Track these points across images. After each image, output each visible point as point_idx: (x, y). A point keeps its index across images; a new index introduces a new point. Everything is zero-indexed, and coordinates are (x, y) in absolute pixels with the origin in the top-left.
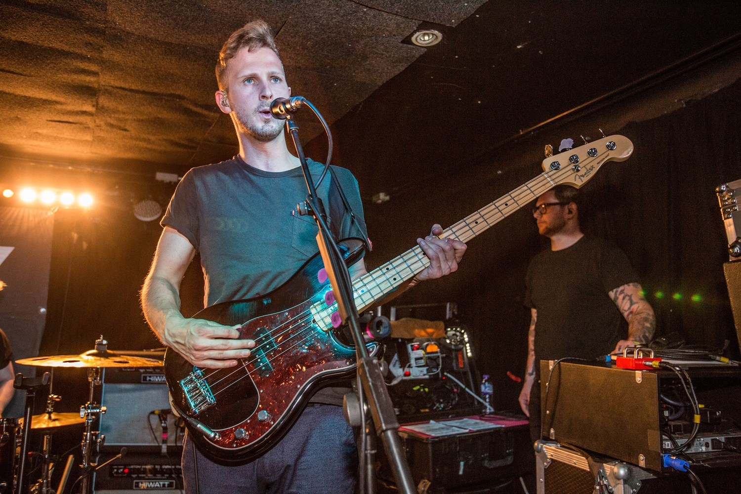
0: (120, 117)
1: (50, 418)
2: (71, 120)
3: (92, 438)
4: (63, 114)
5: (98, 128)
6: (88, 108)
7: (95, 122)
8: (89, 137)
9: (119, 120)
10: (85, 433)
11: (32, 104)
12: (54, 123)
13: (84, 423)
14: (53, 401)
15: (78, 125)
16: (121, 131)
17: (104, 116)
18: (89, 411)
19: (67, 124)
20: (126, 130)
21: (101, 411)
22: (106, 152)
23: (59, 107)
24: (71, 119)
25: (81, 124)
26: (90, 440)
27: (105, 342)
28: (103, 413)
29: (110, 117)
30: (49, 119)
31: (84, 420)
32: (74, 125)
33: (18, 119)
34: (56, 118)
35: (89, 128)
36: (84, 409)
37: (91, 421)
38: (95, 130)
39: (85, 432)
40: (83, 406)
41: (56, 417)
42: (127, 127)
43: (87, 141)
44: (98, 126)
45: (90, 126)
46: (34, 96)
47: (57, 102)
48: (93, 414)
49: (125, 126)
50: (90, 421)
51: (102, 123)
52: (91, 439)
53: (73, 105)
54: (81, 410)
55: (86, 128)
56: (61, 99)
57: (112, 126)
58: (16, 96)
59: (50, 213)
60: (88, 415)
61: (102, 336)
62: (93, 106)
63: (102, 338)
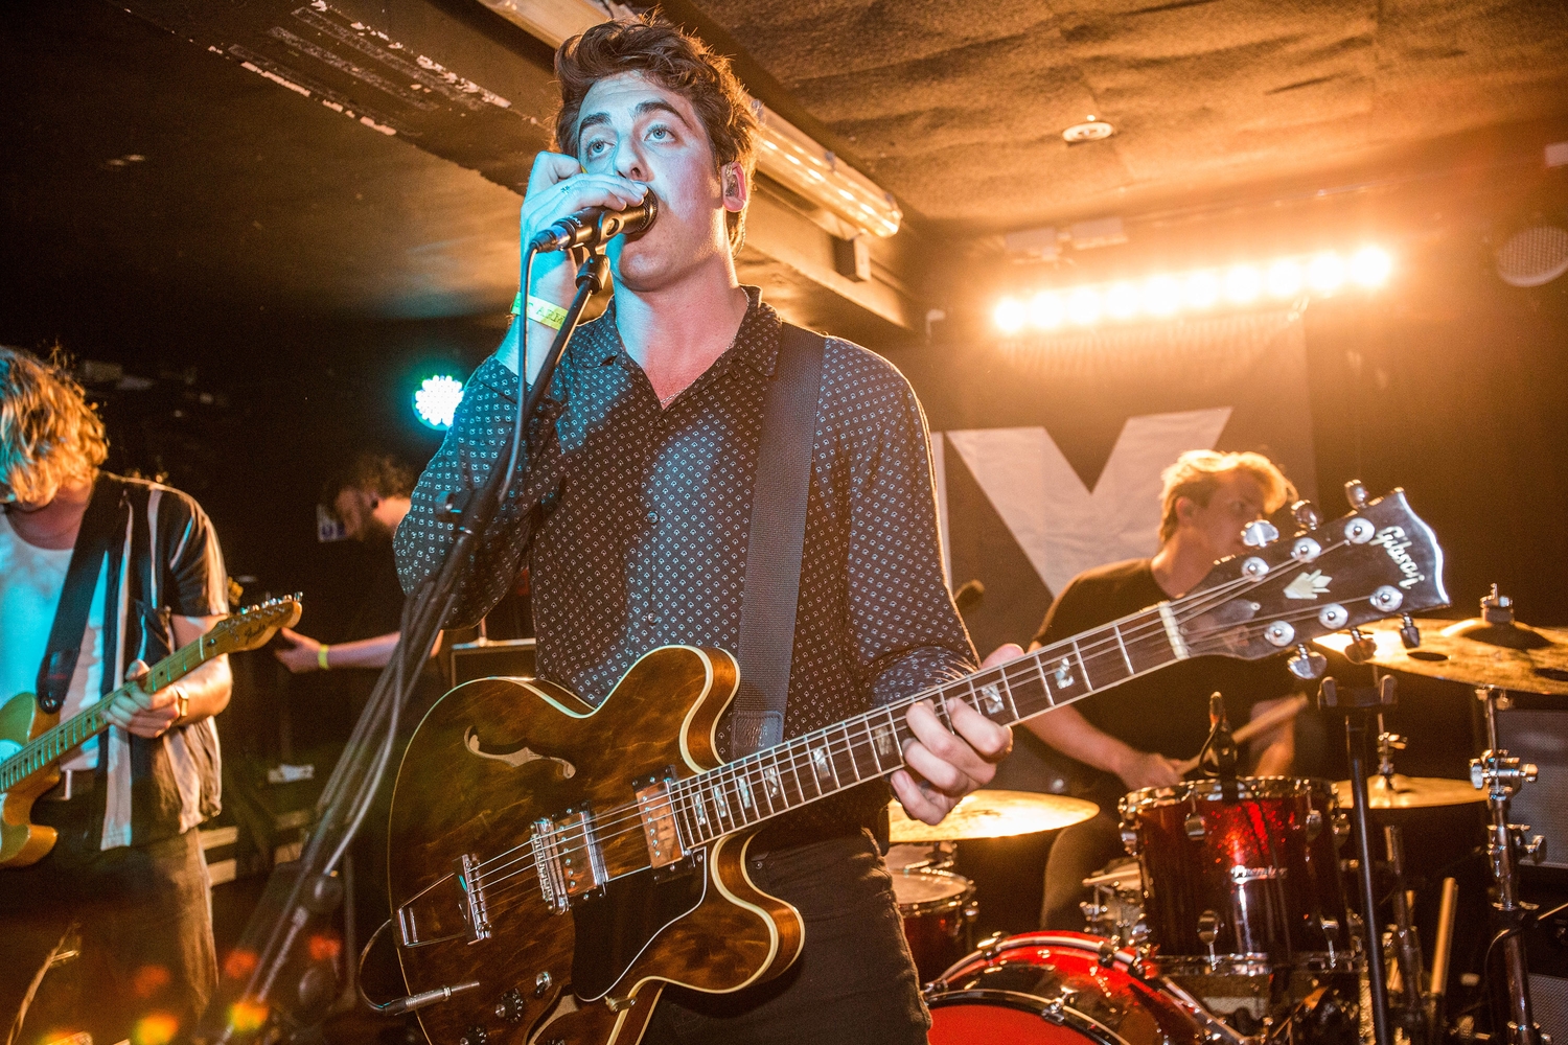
0: (1440, 21)
1: (1389, 786)
2: (1318, 73)
3: (1513, 841)
4: (1301, 63)
5: (1383, 72)
6: (1360, 27)
7: (1377, 57)
8: (1361, 105)
9: (1441, 30)
10: (1492, 828)
11: (1232, 65)
12: (1282, 95)
13: (1484, 802)
14: (1390, 748)
15: (1337, 81)
16: (1446, 60)
17: (1398, 33)
18: (1493, 773)
19: (1310, 89)
20: (1456, 53)
21: (1524, 774)
22: (1405, 130)
23: (1291, 49)
24: (1318, 71)
25: (1342, 75)
26: (1508, 845)
27: (1505, 602)
28: (1531, 779)
29: (1414, 32)
30: (1271, 88)
31: (1484, 795)
32: (1326, 85)
33: (1205, 111)
34: (1286, 81)
35: (1361, 79)
36: (1480, 768)
37: (1504, 798)
38: (1377, 80)
39: (1491, 824)
40: (1474, 761)
41: (1405, 786)
42: (1461, 45)
43: (1357, 116)
44: (1382, 68)
45: (1365, 74)
46: (1236, 43)
47: (1285, 40)
48: (1504, 781)
49: (1455, 42)
50: (1500, 799)
51: (1394, 55)
52: (1511, 843)
53: (1323, 32)
54: (1474, 769)
55: (1354, 82)
56: (1296, 28)
57: (1419, 54)
58: (1199, 58)
59: (1293, 317)
60: (1492, 784)
61: (1494, 586)
62: (1372, 17)
63: (1494, 591)
